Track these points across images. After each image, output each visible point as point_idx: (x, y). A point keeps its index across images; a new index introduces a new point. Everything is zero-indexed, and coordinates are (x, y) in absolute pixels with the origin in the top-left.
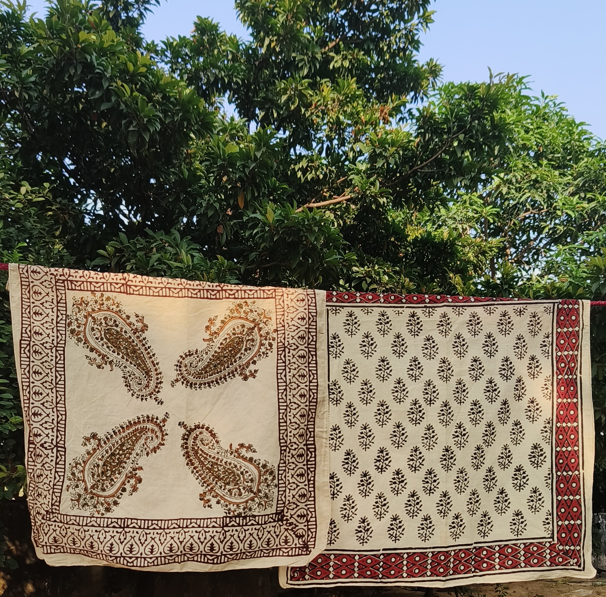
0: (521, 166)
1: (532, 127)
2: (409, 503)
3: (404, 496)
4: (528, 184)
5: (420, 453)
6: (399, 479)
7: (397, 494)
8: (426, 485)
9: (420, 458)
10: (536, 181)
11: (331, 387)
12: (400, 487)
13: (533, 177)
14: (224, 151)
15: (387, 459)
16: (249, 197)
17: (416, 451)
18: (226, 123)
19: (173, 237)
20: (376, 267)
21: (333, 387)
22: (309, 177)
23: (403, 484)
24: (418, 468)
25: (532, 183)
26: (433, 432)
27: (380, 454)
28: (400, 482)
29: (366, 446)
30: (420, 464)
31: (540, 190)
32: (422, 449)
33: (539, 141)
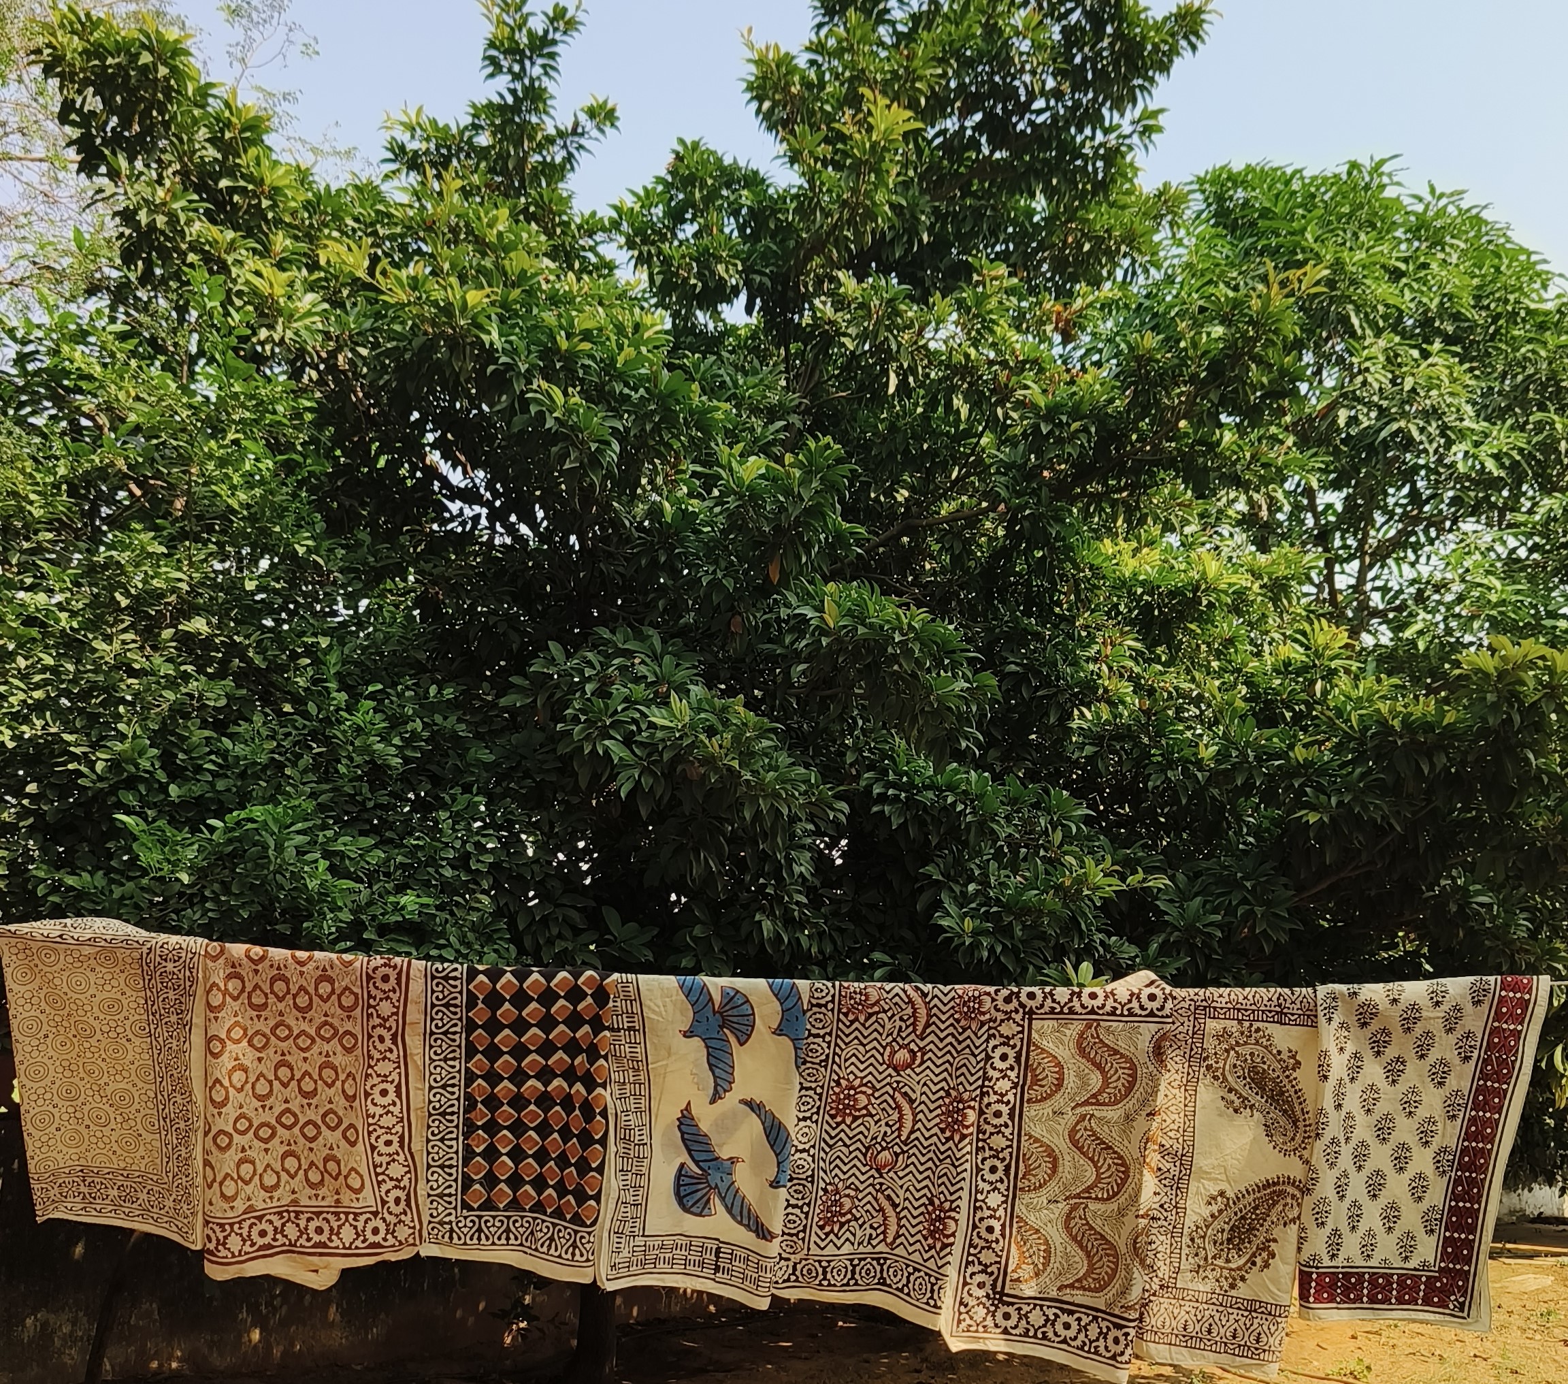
14: (739, 477)
19: (647, 644)
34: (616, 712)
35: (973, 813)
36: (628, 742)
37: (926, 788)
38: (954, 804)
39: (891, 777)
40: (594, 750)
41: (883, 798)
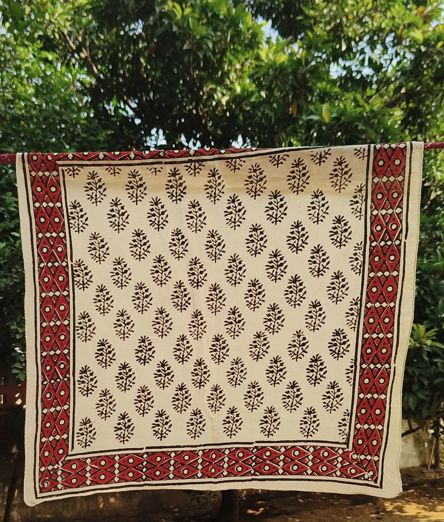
2: (177, 397)
3: (171, 390)
5: (188, 342)
6: (165, 371)
7: (164, 387)
8: (195, 378)
9: (188, 347)
11: (74, 269)
12: (167, 380)
15: (150, 349)
17: (183, 340)
21: (78, 268)
23: (170, 377)
24: (186, 359)
26: (202, 319)
27: (142, 344)
28: (166, 375)
29: (124, 336)
30: (189, 354)
32: (189, 338)
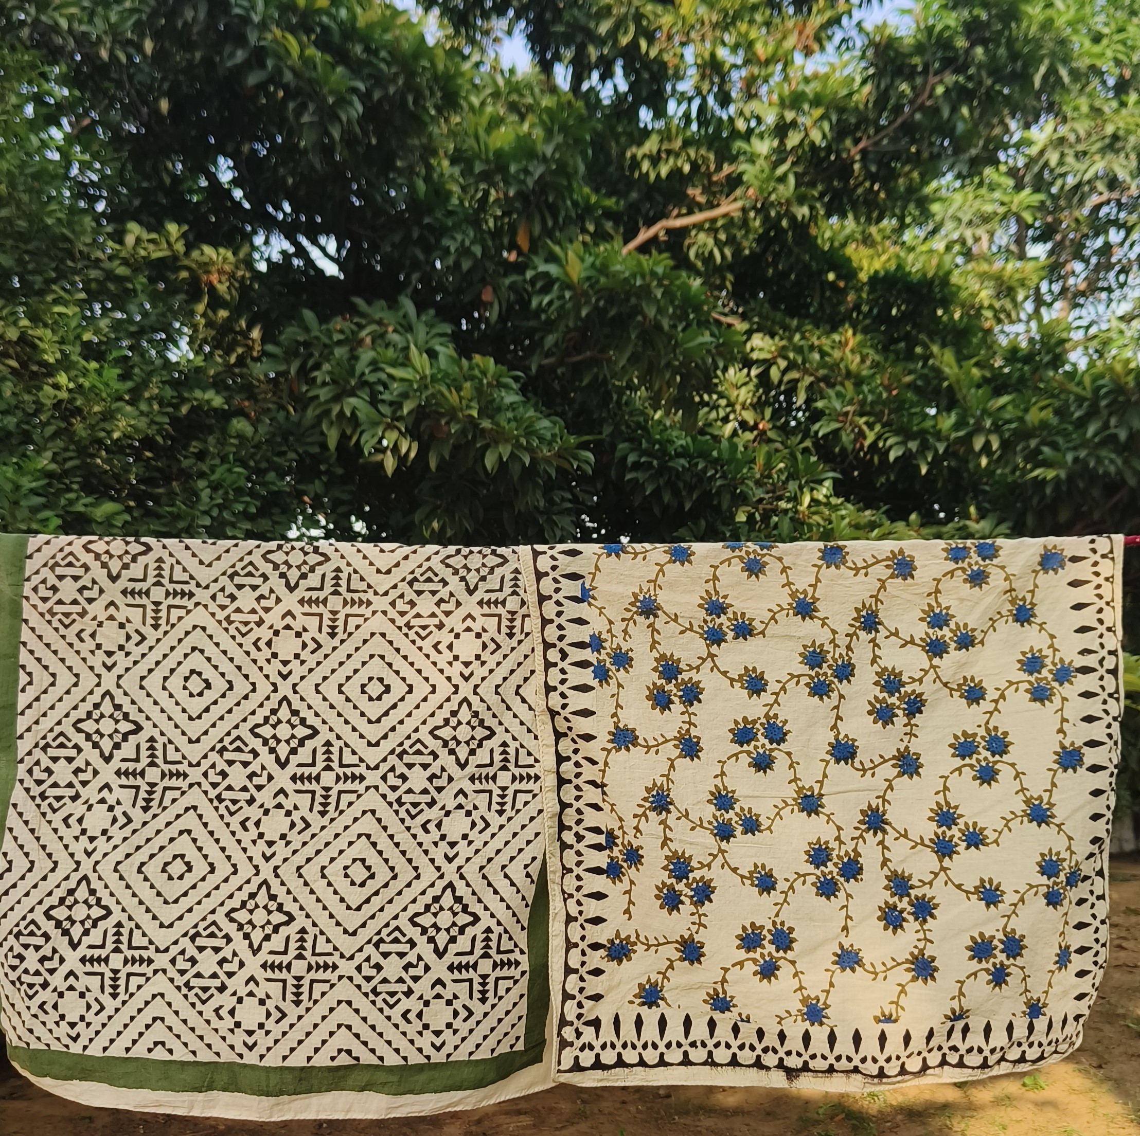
0: (1085, 109)
1: (1106, 31)
4: (1098, 145)
10: (1115, 137)
13: (1110, 129)
14: (486, 144)
16: (537, 230)
18: (501, 82)
19: (401, 313)
20: (797, 337)
22: (664, 170)
25: (1107, 141)
31: (1122, 155)
33: (1121, 57)
34: (363, 374)
35: (724, 477)
36: (374, 402)
37: (678, 455)
38: (705, 470)
39: (644, 444)
40: (342, 412)
41: (636, 466)
